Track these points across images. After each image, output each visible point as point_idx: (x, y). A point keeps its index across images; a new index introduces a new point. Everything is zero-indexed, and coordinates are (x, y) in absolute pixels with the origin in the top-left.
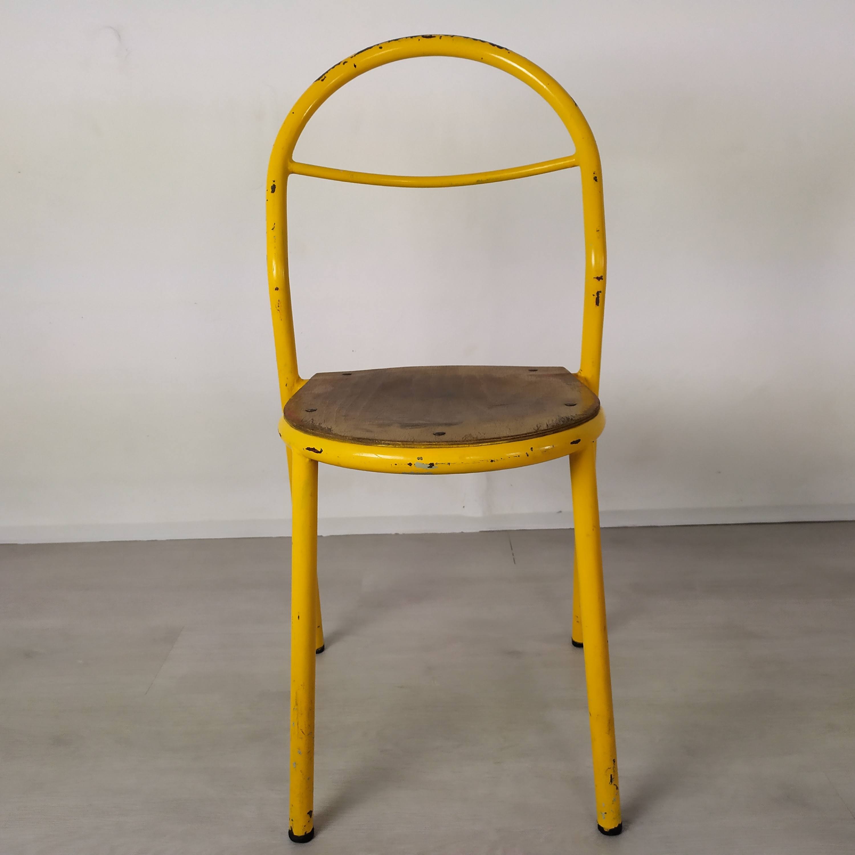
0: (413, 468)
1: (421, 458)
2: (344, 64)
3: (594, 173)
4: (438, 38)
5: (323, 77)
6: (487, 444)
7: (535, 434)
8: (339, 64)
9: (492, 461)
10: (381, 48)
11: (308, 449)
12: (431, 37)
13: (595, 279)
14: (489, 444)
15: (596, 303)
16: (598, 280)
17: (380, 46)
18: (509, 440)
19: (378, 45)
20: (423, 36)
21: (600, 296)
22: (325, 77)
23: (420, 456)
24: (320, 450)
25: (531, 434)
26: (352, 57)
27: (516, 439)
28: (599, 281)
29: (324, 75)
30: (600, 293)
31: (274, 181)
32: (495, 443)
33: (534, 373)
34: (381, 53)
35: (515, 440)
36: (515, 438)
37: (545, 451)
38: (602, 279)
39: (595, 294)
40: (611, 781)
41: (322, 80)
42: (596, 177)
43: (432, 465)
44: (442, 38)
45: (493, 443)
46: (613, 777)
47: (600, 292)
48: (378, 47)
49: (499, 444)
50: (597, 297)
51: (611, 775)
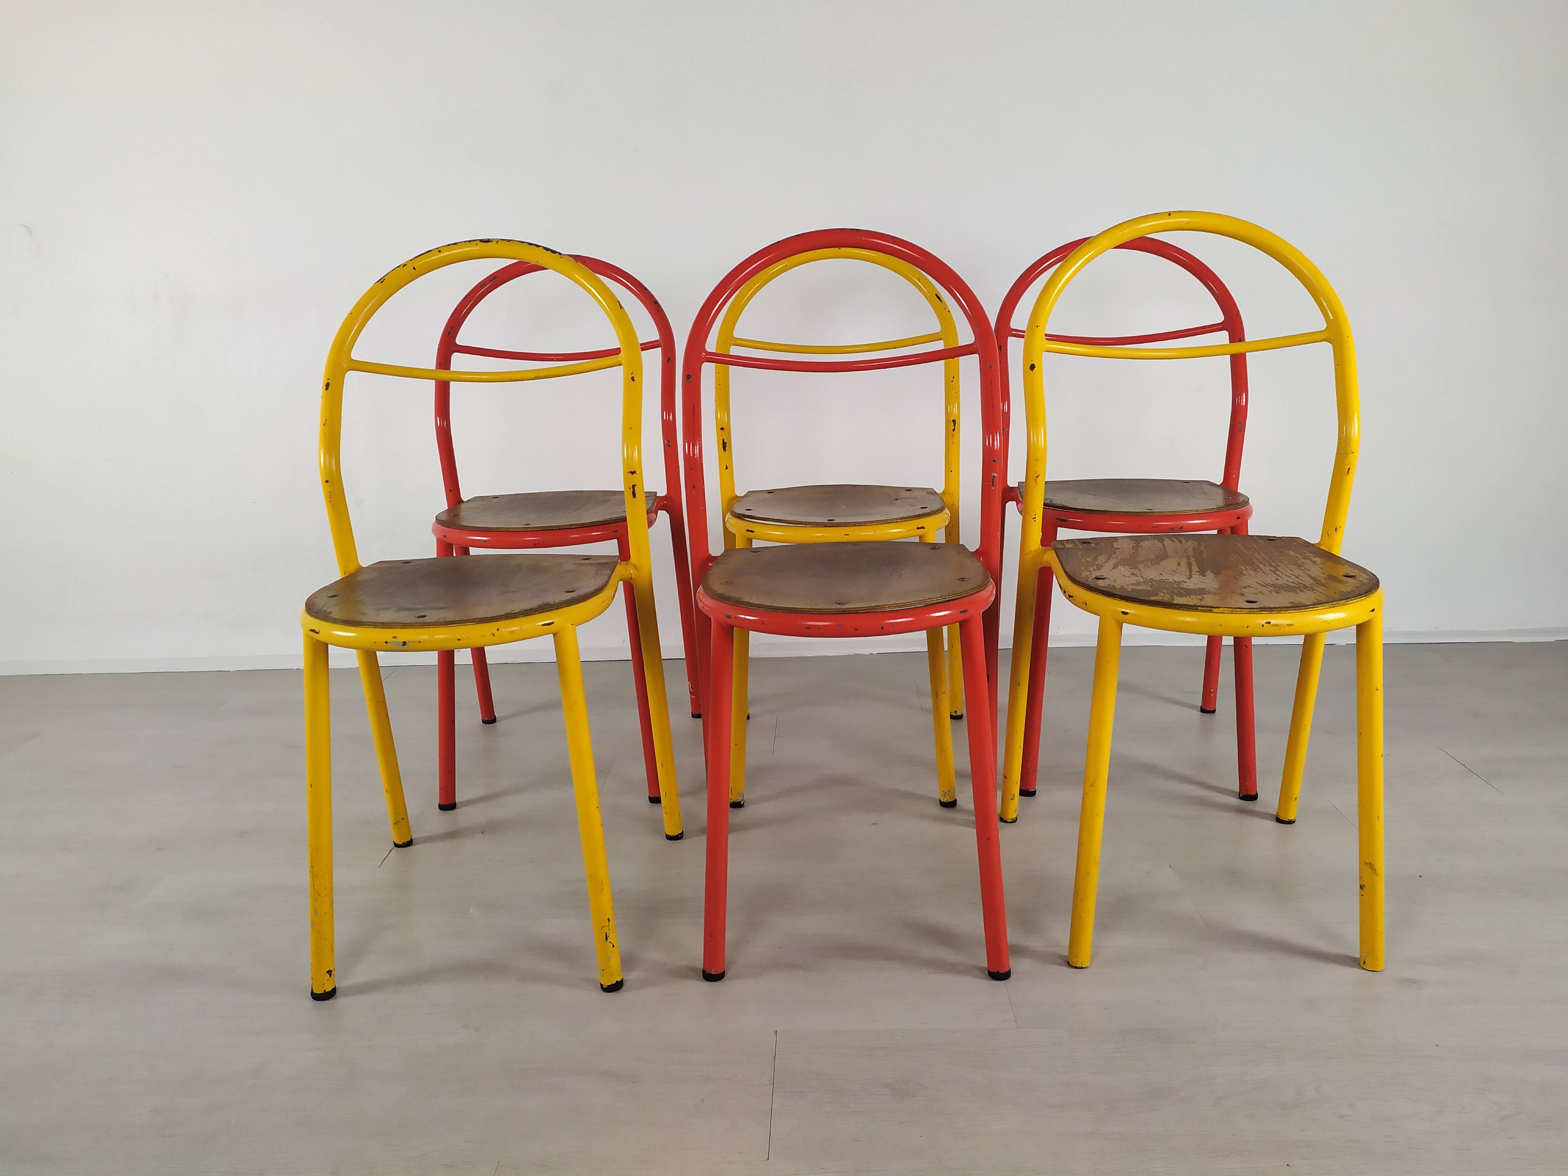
0: (388, 646)
1: (395, 637)
2: (403, 267)
3: (632, 374)
4: (495, 242)
5: (383, 279)
6: (455, 625)
7: (504, 617)
8: (399, 267)
9: (459, 640)
10: (440, 251)
11: (311, 630)
12: (488, 241)
13: (629, 473)
15: (633, 496)
16: (631, 474)
17: (439, 249)
18: (477, 622)
19: (437, 248)
20: (481, 241)
21: (635, 489)
22: (385, 279)
23: (395, 635)
24: (318, 631)
26: (411, 260)
27: (484, 622)
28: (633, 475)
29: (384, 277)
30: (636, 487)
31: (328, 379)
33: (587, 561)
34: (439, 256)
36: (482, 621)
38: (636, 473)
39: (631, 488)
40: (606, 939)
41: (382, 282)
42: (633, 377)
43: (404, 643)
44: (498, 243)
45: (461, 625)
46: (608, 935)
47: (636, 485)
48: (437, 250)
49: (467, 625)
50: (632, 490)
51: (606, 933)
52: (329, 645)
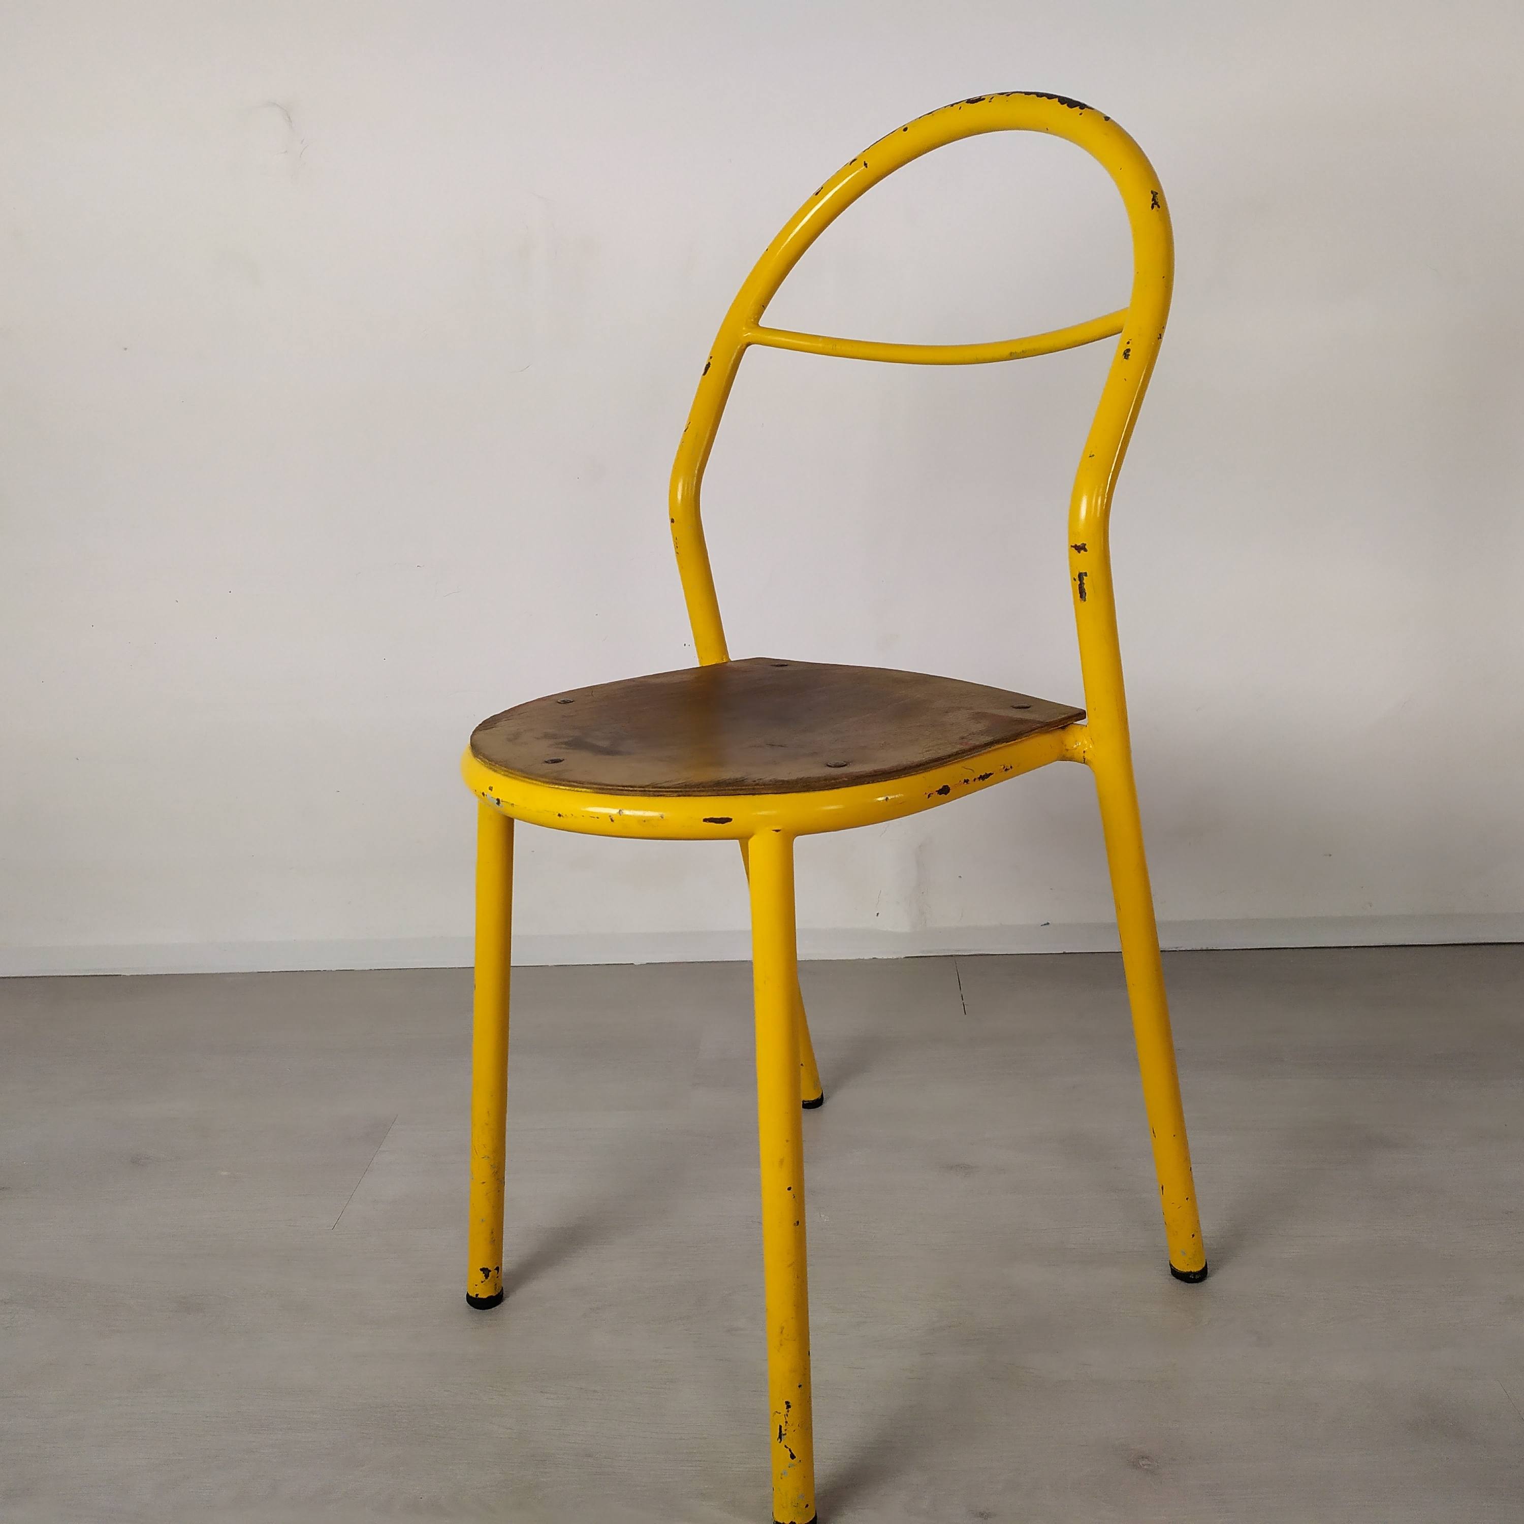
7: (640, 791)
9: (560, 815)
13: (1073, 548)
14: (568, 788)
15: (1081, 597)
16: (1077, 551)
18: (596, 790)
21: (1085, 581)
25: (631, 789)
27: (607, 792)
28: (1079, 552)
30: (1085, 577)
32: (576, 789)
34: (903, 139)
35: (604, 791)
36: (603, 789)
37: (645, 821)
38: (1086, 550)
39: (1077, 578)
40: (781, 1439)
42: (1128, 350)
45: (573, 789)
46: (783, 1432)
47: (1086, 574)
49: (581, 791)
50: (1079, 583)
51: (781, 1427)
52: (515, 820)
